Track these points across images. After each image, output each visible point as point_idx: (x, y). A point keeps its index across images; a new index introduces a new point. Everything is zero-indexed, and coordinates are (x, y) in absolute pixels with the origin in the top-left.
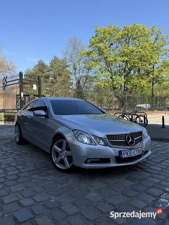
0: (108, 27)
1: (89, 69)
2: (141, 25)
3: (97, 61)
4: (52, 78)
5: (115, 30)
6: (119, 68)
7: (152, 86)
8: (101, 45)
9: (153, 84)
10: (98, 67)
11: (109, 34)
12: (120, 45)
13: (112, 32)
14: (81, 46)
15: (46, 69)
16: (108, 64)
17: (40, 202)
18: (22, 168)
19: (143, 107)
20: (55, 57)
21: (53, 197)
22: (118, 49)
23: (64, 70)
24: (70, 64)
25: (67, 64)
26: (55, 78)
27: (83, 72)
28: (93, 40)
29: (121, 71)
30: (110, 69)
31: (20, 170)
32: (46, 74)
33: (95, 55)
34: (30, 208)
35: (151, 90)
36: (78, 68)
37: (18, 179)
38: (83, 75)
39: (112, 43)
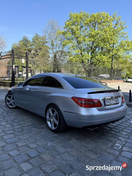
0: (80, 13)
1: (64, 46)
2: (105, 12)
3: (70, 40)
4: (33, 51)
5: (85, 15)
6: (87, 46)
7: (112, 61)
8: (73, 27)
9: (112, 60)
10: (71, 45)
11: (80, 18)
12: (88, 28)
13: (82, 17)
14: (58, 26)
15: (29, 43)
16: (79, 43)
17: (41, 146)
18: (23, 123)
19: (104, 76)
20: (36, 34)
21: (49, 143)
22: (87, 30)
23: (44, 45)
24: (49, 40)
25: (47, 41)
26: (36, 52)
27: (59, 47)
28: (68, 22)
29: (88, 48)
30: (80, 47)
31: (23, 125)
32: (29, 48)
33: (69, 35)
34: (36, 149)
35: (111, 64)
36: (55, 45)
37: (23, 131)
38: (59, 50)
39: (82, 26)
